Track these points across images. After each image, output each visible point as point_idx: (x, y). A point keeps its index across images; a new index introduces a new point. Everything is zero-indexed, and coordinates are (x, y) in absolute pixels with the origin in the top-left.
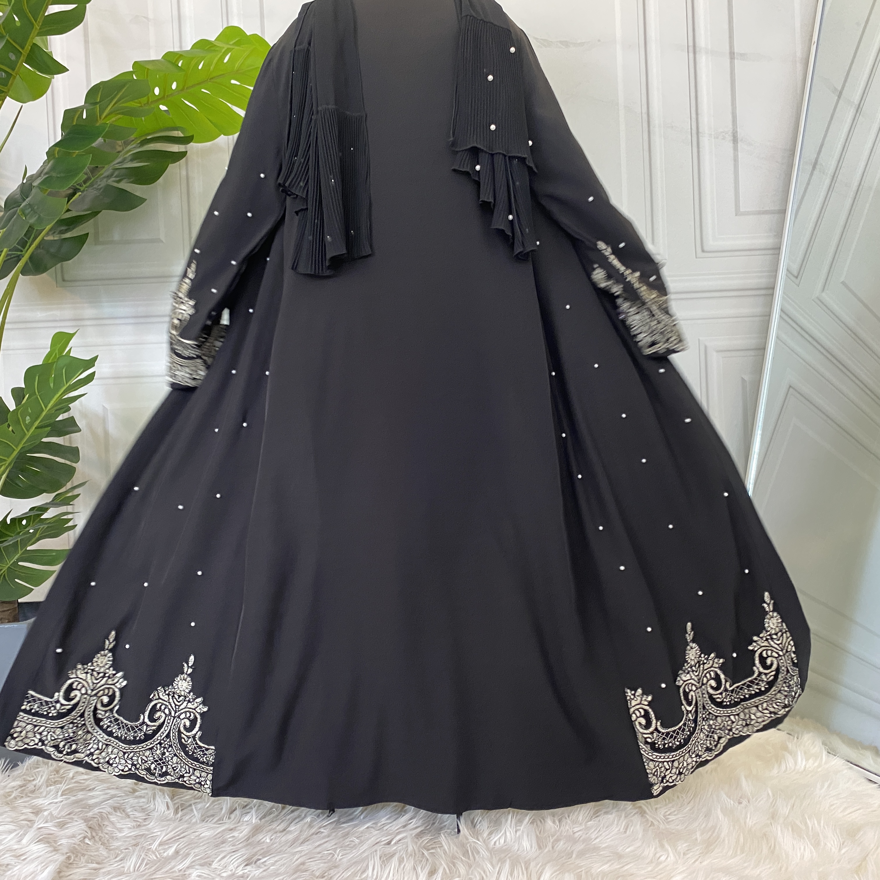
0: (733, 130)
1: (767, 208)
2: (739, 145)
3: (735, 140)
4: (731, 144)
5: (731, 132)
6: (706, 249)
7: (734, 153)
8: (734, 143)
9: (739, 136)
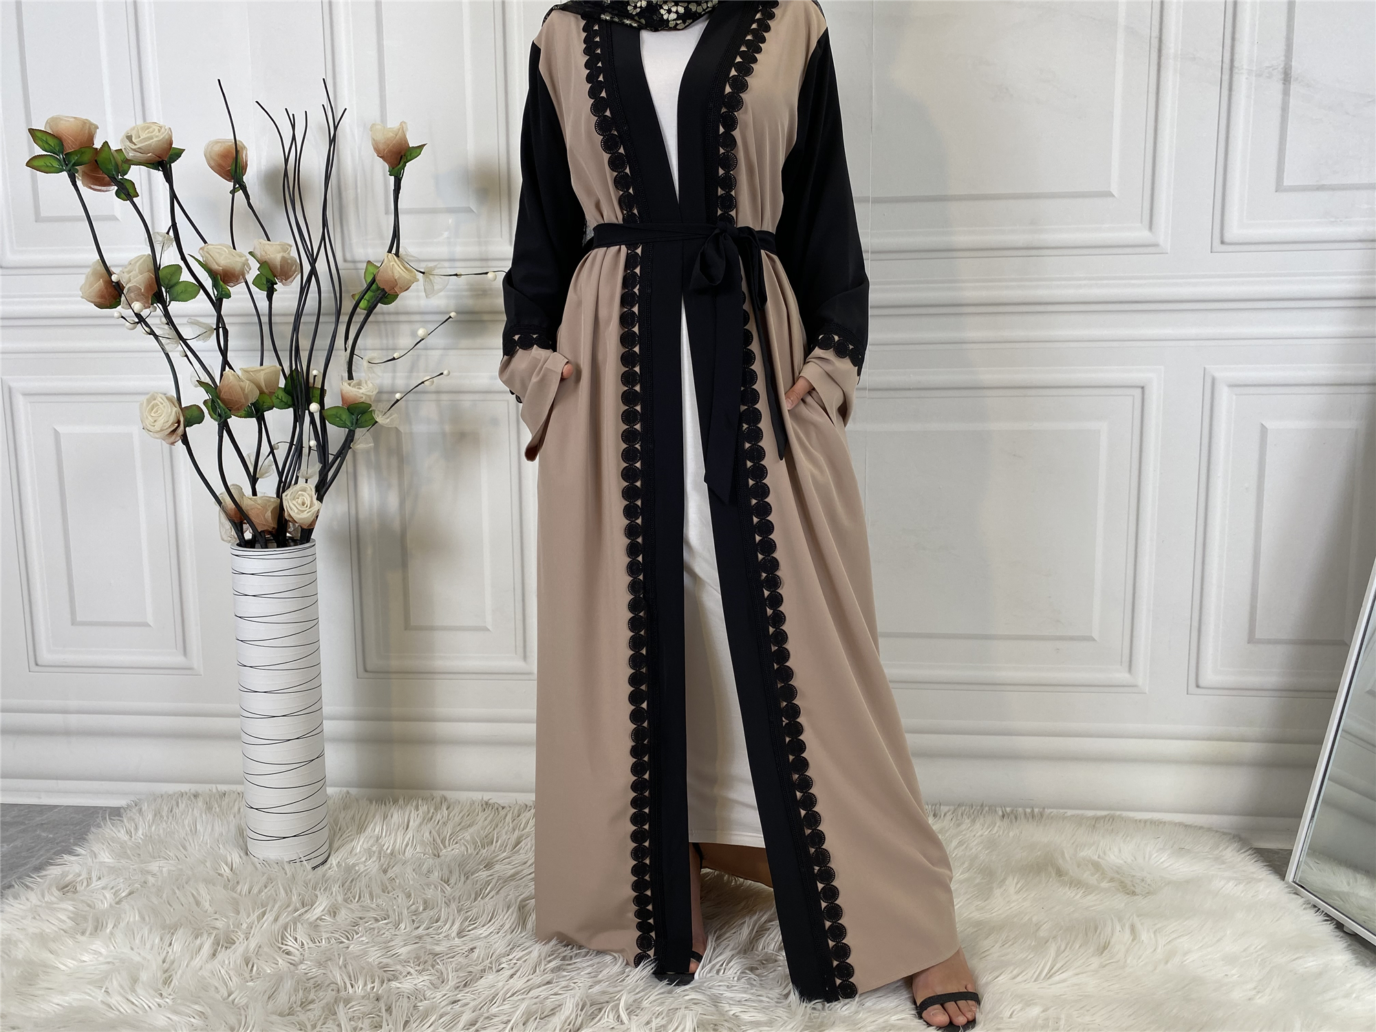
0: (1286, 64)
2: (1292, 87)
3: (1287, 78)
4: (1280, 86)
5: (1282, 66)
6: (1226, 239)
7: (1283, 99)
8: (1284, 84)
9: (1294, 73)
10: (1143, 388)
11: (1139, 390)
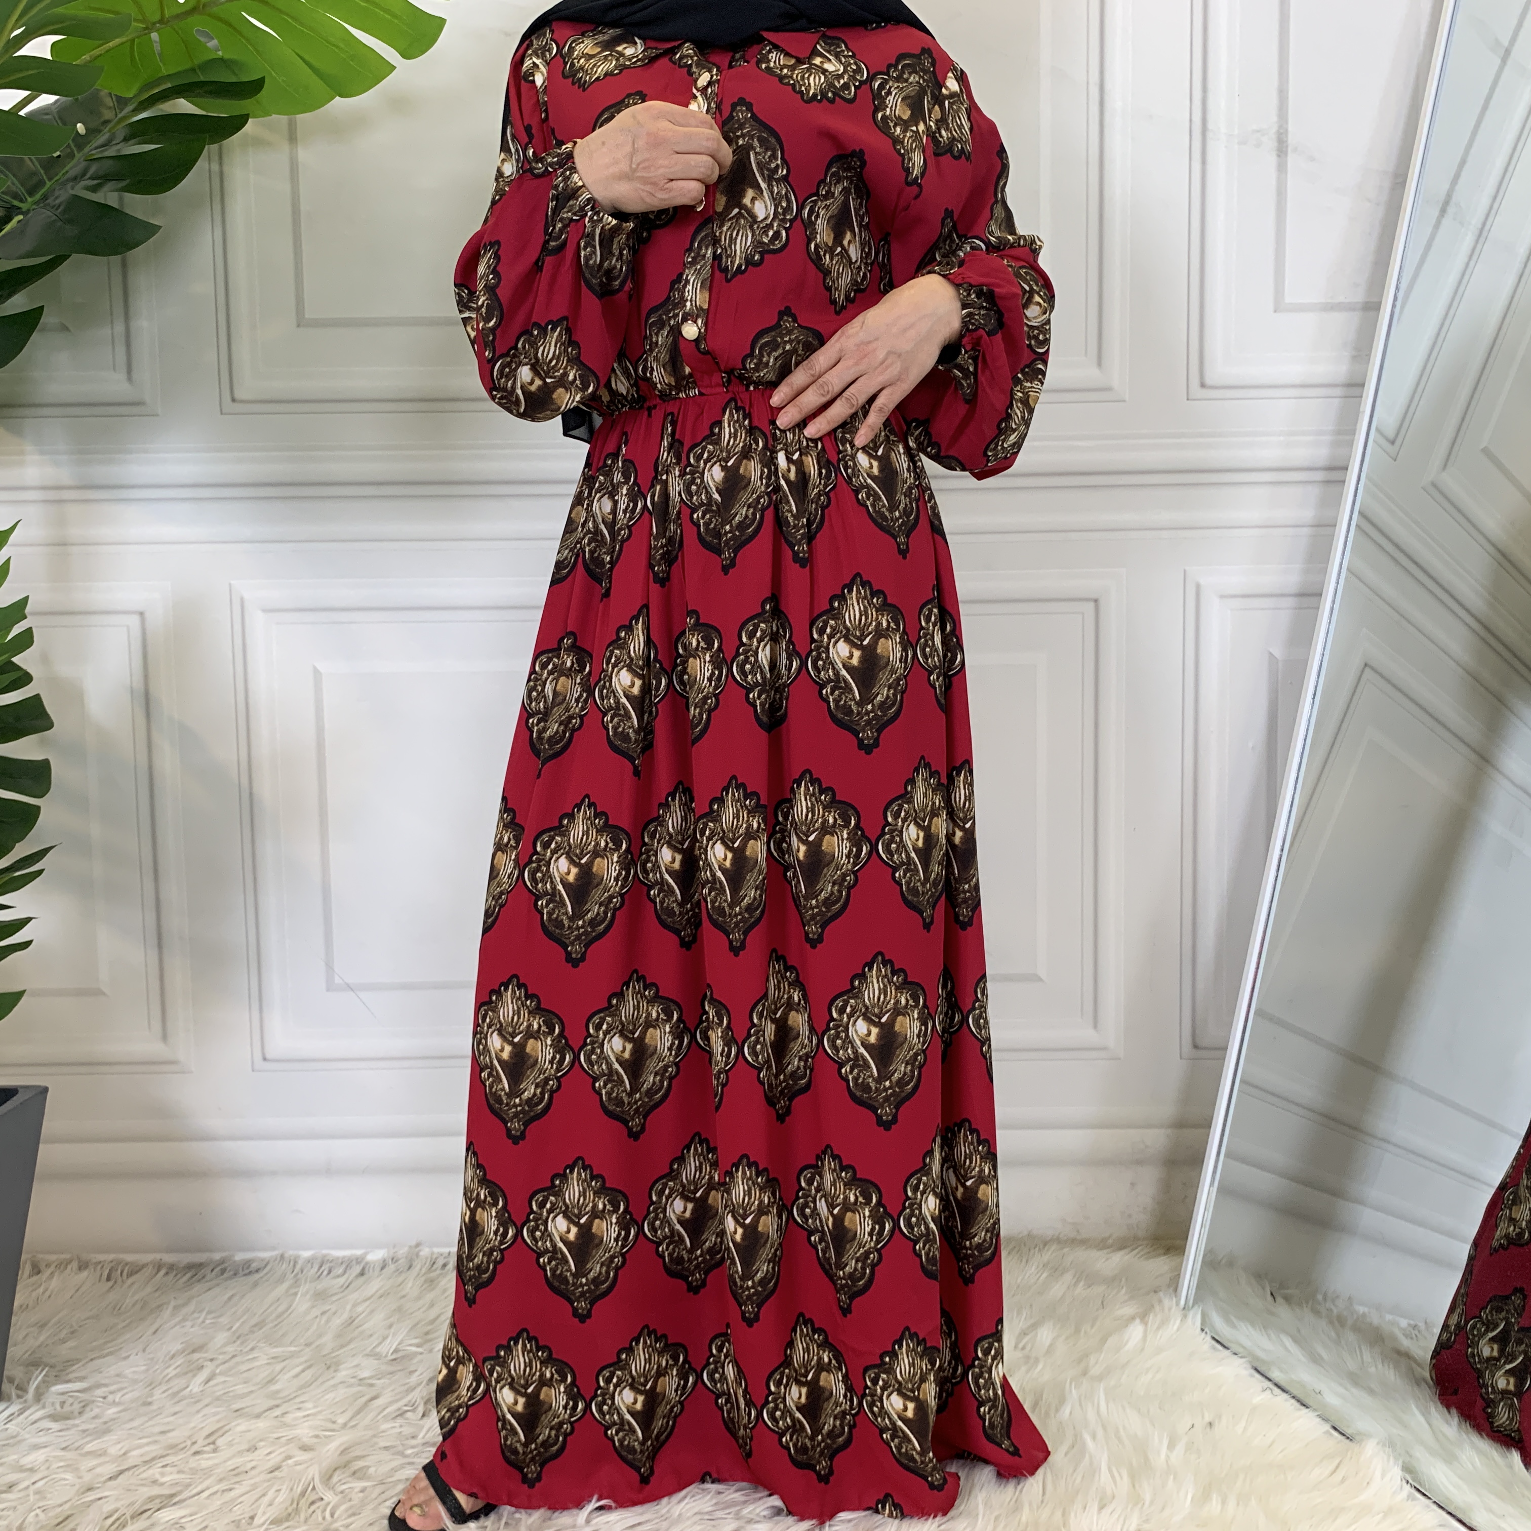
0: (1280, 127)
1: (1341, 299)
2: (1291, 159)
3: (1282, 148)
4: (1272, 159)
5: (1274, 129)
6: (1208, 381)
7: (1279, 179)
8: (1279, 156)
9: (1292, 140)
10: (1096, 601)
11: (1092, 604)
